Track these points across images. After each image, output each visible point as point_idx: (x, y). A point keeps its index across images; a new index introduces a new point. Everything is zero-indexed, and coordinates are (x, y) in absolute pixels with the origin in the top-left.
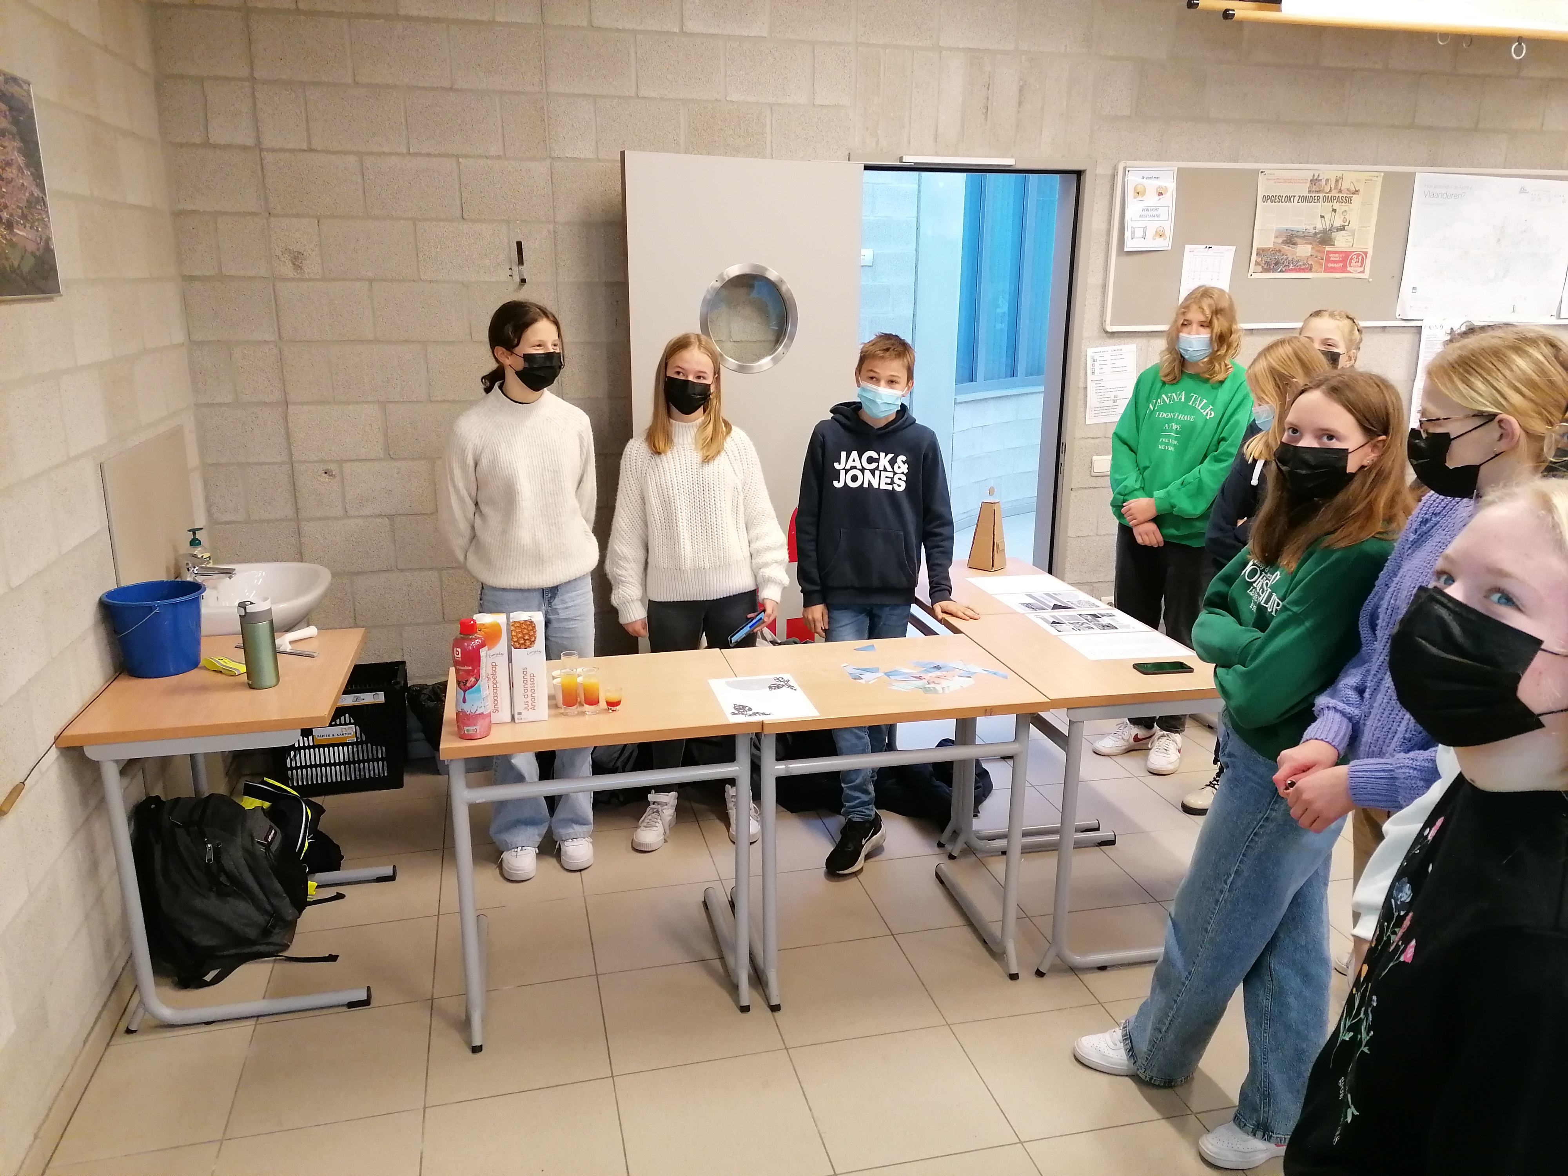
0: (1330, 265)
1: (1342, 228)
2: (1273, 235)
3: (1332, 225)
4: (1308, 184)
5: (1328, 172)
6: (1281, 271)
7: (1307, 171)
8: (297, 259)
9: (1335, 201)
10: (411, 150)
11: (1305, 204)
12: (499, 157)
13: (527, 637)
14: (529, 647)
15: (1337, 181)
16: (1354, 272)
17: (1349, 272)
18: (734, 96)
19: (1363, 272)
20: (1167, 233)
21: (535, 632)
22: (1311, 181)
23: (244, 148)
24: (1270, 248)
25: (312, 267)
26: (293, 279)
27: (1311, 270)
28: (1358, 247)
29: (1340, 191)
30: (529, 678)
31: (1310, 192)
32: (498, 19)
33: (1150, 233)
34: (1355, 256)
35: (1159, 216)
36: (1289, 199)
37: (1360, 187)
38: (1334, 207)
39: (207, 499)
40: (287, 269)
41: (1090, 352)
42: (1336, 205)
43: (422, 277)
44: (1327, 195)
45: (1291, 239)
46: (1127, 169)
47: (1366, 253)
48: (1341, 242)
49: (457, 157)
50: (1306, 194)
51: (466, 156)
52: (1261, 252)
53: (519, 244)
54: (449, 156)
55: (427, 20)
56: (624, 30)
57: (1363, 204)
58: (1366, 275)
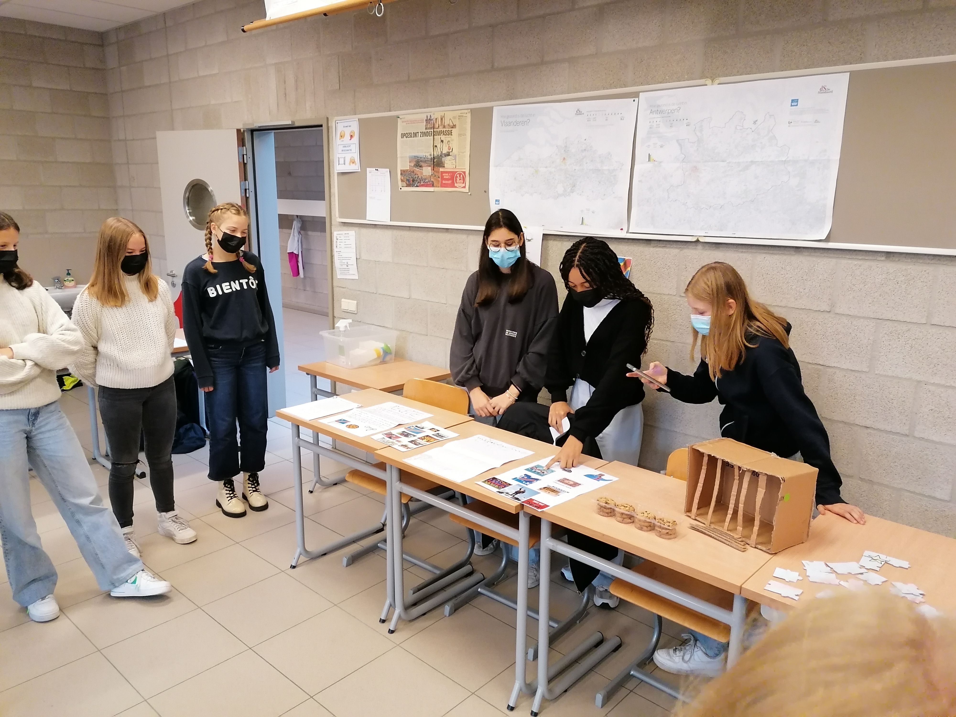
0: (444, 182)
1: (448, 155)
2: (408, 161)
3: (442, 152)
4: (425, 123)
5: (436, 112)
6: (417, 186)
7: (421, 114)
9: (442, 134)
11: (425, 138)
15: (442, 119)
20: (356, 160)
22: (426, 120)
24: (408, 170)
27: (433, 185)
28: (459, 169)
29: (444, 127)
31: (426, 129)
33: (347, 161)
35: (351, 150)
36: (415, 135)
37: (456, 122)
38: (442, 139)
41: (335, 234)
42: (443, 137)
44: (437, 130)
45: (418, 163)
46: (336, 122)
48: (449, 164)
50: (424, 131)
52: (403, 172)
57: (460, 135)
58: (466, 190)
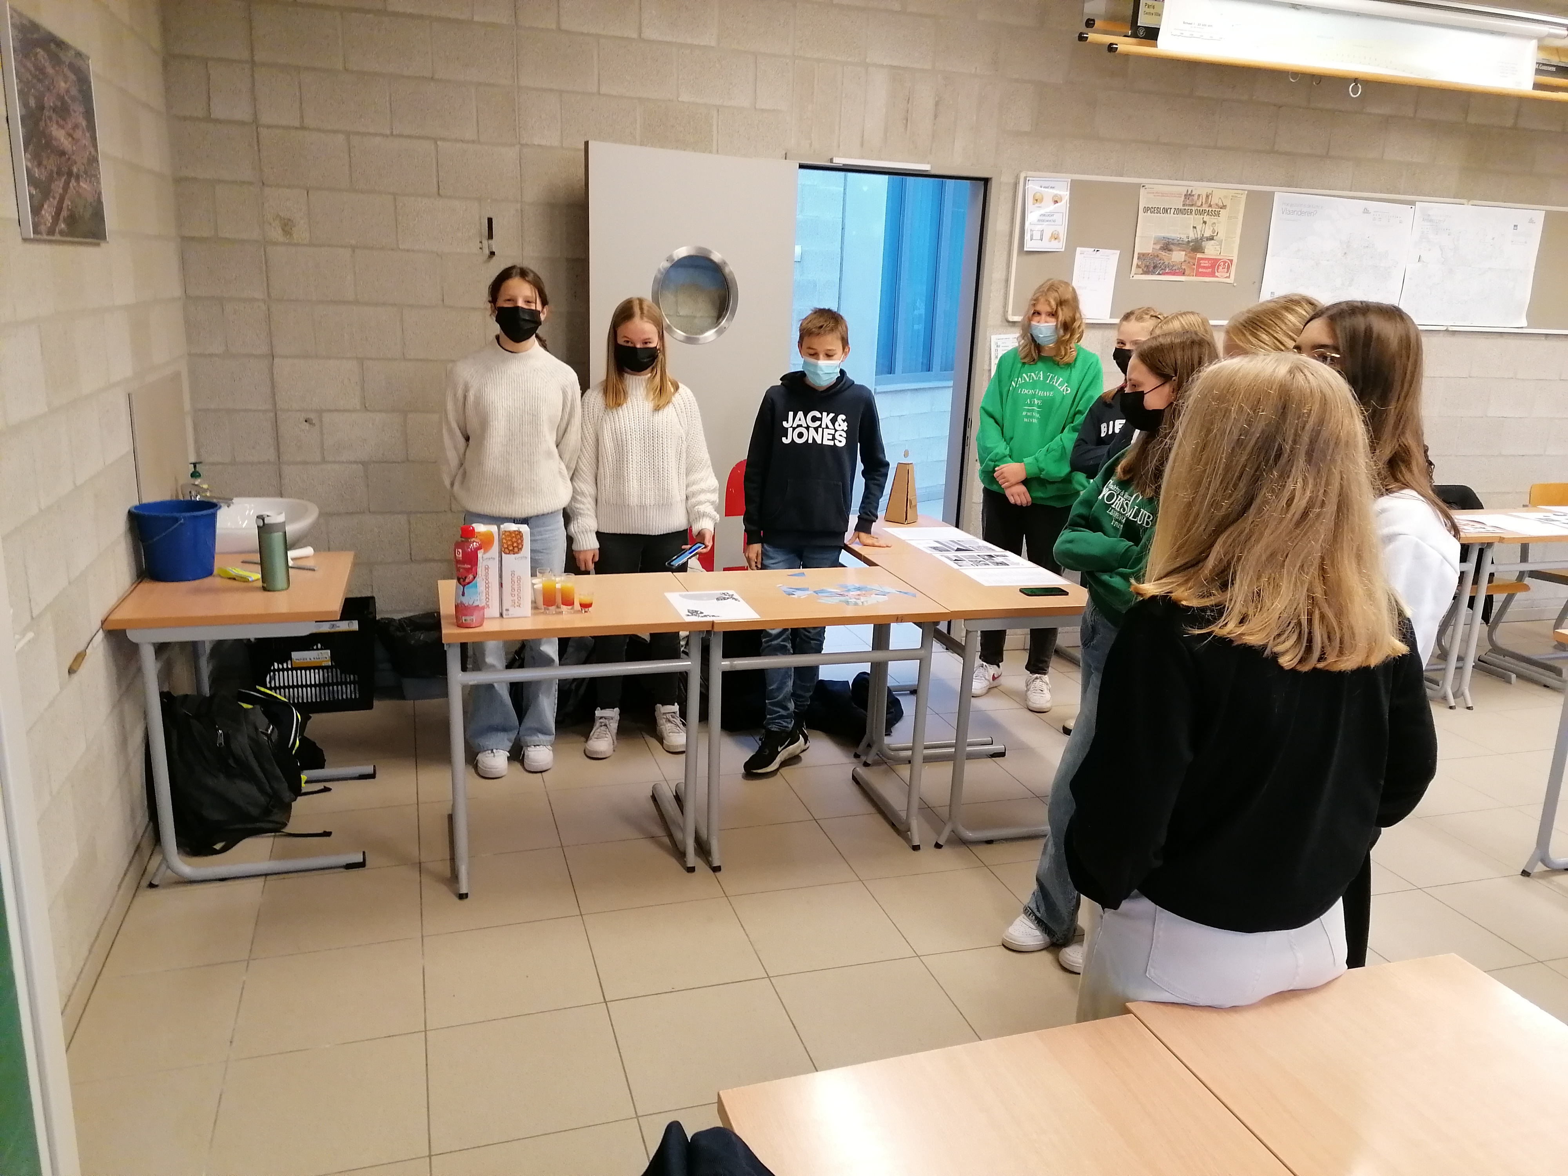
0: (1200, 270)
1: (1211, 238)
2: (1152, 243)
3: (1203, 235)
4: (1183, 197)
5: (1200, 188)
6: (1159, 274)
7: (1181, 187)
8: (287, 226)
9: (1206, 214)
10: (394, 133)
11: (1180, 216)
12: (473, 142)
13: (515, 545)
14: (517, 553)
15: (1207, 196)
16: (1221, 277)
17: (1217, 277)
18: (685, 97)
19: (1229, 277)
20: (1061, 236)
21: (522, 541)
22: (1185, 195)
23: (242, 123)
24: (1149, 254)
25: (301, 233)
26: (283, 244)
27: (1184, 273)
28: (1225, 256)
29: (1210, 206)
30: (516, 581)
31: (1184, 205)
32: (476, 18)
33: (1047, 236)
34: (1222, 263)
35: (1054, 221)
36: (1166, 211)
37: (1227, 202)
38: (1204, 220)
39: (196, 441)
40: (276, 234)
41: (994, 338)
42: (1206, 218)
43: (401, 247)
44: (1199, 209)
45: (1167, 246)
46: (1028, 179)
47: (1231, 261)
48: (1211, 250)
49: (435, 140)
50: (1181, 207)
51: (444, 139)
52: (1141, 256)
53: (490, 221)
54: (427, 138)
55: (411, 16)
56: (588, 34)
57: (1230, 218)
58: (1231, 280)
